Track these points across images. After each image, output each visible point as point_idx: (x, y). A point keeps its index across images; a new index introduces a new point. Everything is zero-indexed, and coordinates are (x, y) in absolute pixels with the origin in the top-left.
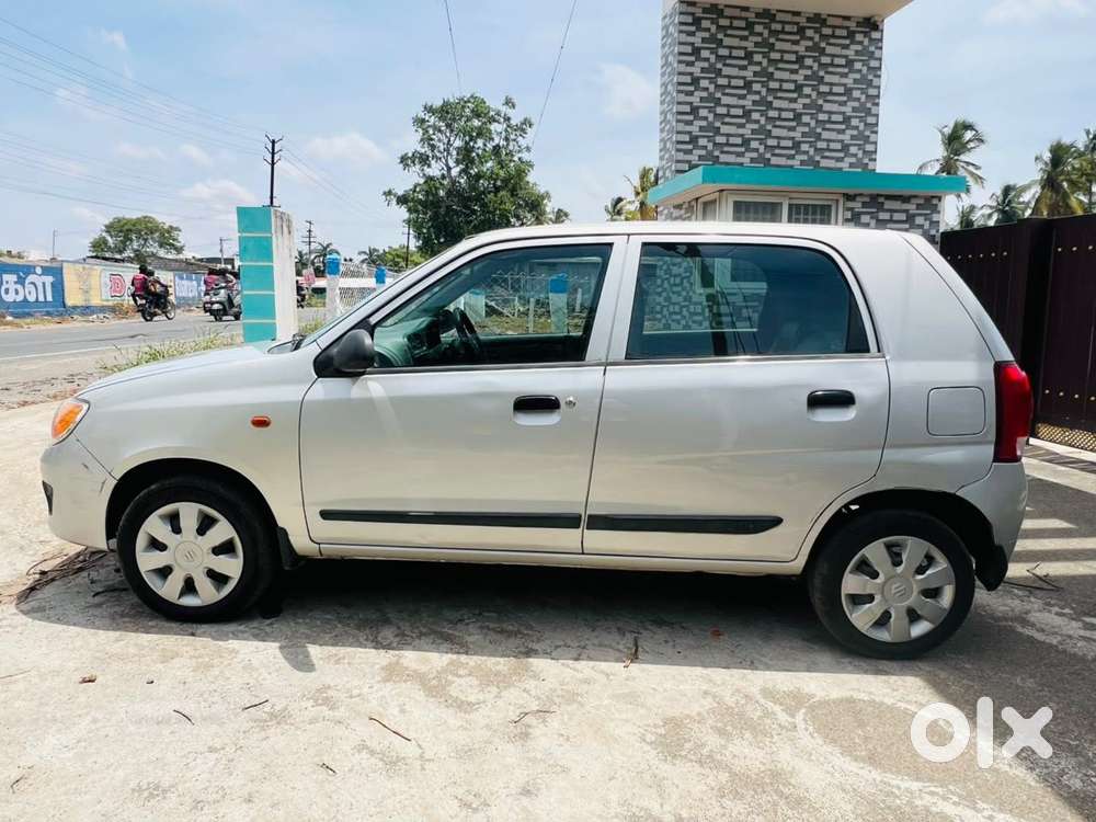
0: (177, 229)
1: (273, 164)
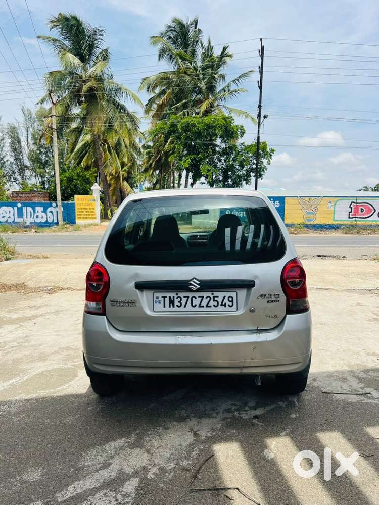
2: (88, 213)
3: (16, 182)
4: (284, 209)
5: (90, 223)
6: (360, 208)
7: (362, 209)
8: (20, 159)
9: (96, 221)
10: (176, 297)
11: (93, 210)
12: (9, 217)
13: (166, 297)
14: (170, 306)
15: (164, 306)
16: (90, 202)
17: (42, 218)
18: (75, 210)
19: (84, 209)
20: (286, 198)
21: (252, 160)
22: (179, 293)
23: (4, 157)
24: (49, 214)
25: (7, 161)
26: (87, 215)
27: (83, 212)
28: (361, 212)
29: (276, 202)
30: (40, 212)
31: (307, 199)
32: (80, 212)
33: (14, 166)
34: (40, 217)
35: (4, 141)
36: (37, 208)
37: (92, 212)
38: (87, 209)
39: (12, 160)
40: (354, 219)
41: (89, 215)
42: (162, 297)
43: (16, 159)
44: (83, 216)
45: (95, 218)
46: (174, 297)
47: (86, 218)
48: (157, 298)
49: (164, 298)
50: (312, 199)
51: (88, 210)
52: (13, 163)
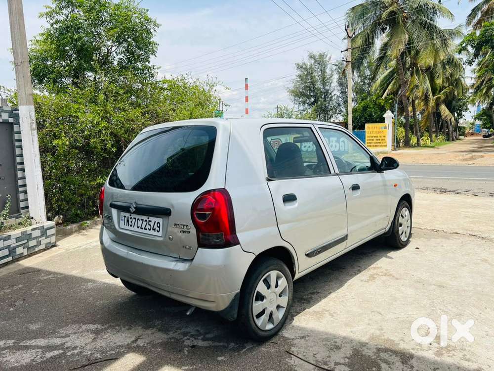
2: (378, 141)
3: (340, 114)
5: (379, 152)
8: (346, 92)
9: (386, 149)
11: (384, 138)
12: (309, 147)
14: (127, 225)
15: (124, 224)
16: (381, 130)
17: (336, 147)
18: (365, 138)
19: (375, 137)
22: (131, 214)
23: (332, 92)
24: (341, 144)
25: (334, 95)
26: (377, 143)
27: (373, 140)
30: (334, 142)
32: (370, 140)
33: (340, 99)
34: (334, 146)
35: (333, 77)
36: (332, 139)
37: (383, 140)
38: (377, 137)
39: (338, 94)
41: (380, 143)
43: (342, 92)
44: (373, 144)
45: (386, 146)
46: (129, 217)
47: (376, 146)
48: (122, 216)
49: (125, 217)
51: (379, 138)
52: (339, 97)
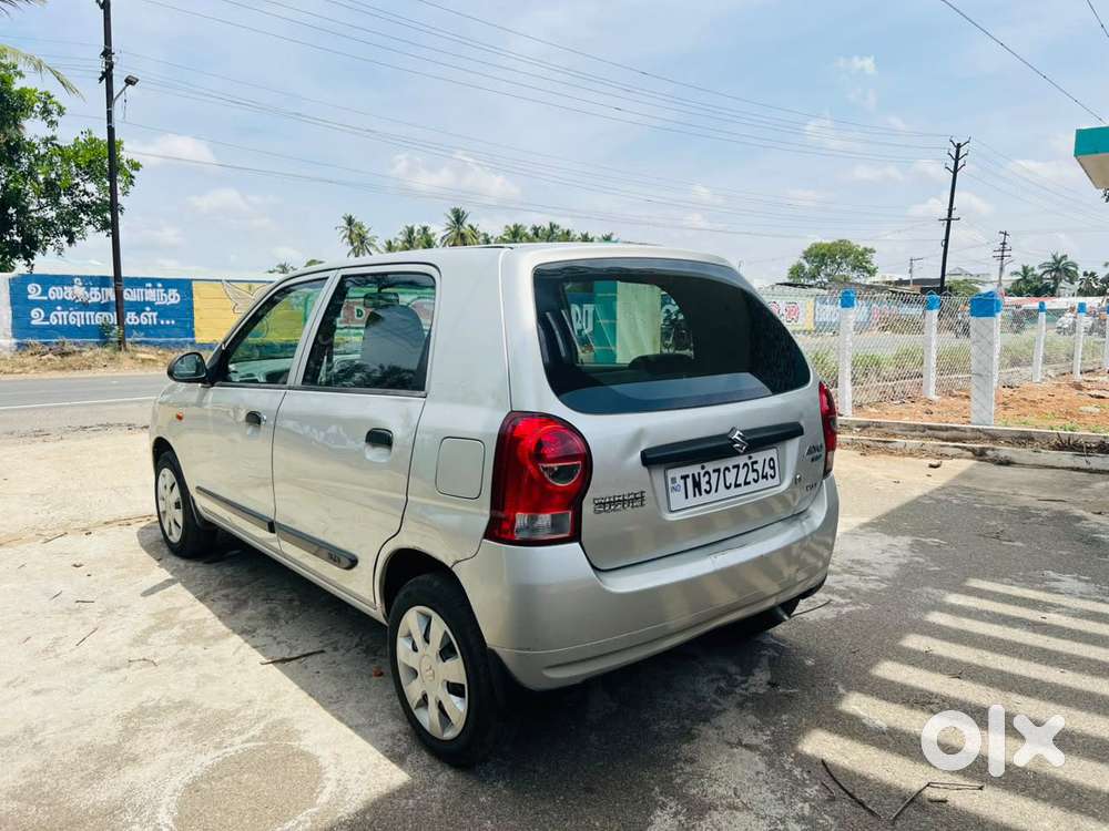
0: (872, 251)
1: (955, 172)
4: (193, 308)
6: (356, 307)
7: (358, 311)
10: (702, 472)
13: (687, 476)
14: (695, 495)
15: (687, 497)
20: (194, 283)
21: (78, 184)
22: (705, 464)
28: (358, 316)
29: (170, 291)
31: (244, 286)
40: (346, 330)
42: (682, 477)
46: (699, 474)
48: (674, 480)
49: (685, 478)
50: (256, 285)
